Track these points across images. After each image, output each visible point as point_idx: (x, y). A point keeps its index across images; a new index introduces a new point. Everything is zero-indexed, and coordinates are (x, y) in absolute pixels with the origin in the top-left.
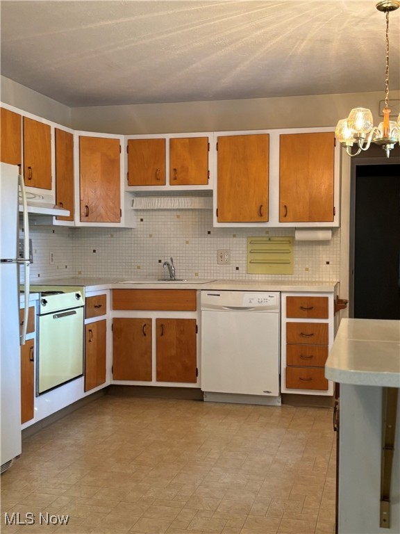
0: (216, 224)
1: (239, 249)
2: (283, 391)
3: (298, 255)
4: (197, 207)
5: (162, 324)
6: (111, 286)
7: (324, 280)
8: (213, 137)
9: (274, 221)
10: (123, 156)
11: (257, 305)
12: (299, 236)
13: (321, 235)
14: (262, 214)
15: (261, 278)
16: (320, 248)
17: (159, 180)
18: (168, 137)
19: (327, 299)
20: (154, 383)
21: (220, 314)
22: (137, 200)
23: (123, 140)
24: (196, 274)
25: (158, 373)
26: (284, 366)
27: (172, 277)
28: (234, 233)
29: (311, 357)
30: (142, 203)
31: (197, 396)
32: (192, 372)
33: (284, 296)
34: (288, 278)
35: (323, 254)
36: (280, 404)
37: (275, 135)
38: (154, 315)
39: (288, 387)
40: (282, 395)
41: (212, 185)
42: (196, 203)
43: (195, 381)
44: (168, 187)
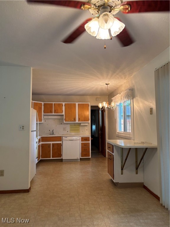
0: (64, 122)
1: (68, 127)
2: (81, 158)
3: (81, 128)
4: (59, 118)
5: (53, 144)
6: (41, 136)
7: (86, 133)
8: (64, 104)
9: (77, 121)
10: (43, 107)
11: (76, 139)
12: (82, 124)
13: (86, 124)
14: (75, 120)
15: (73, 133)
16: (85, 127)
17: (51, 112)
18: (53, 103)
19: (89, 137)
20: (51, 158)
21: (67, 141)
22: (45, 116)
23: (43, 103)
24: (58, 133)
25: (52, 156)
26: (81, 152)
27: (53, 134)
28: (67, 124)
29: (86, 150)
30: (46, 117)
31: (61, 160)
32: (60, 155)
33: (81, 137)
34: (79, 133)
35: (86, 128)
36: (80, 161)
37: (77, 104)
38: (51, 143)
39: (82, 157)
40: (80, 158)
41: (64, 113)
42: (59, 117)
43: (61, 157)
44: (53, 114)
